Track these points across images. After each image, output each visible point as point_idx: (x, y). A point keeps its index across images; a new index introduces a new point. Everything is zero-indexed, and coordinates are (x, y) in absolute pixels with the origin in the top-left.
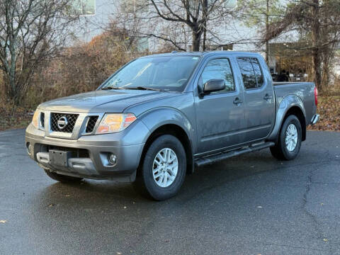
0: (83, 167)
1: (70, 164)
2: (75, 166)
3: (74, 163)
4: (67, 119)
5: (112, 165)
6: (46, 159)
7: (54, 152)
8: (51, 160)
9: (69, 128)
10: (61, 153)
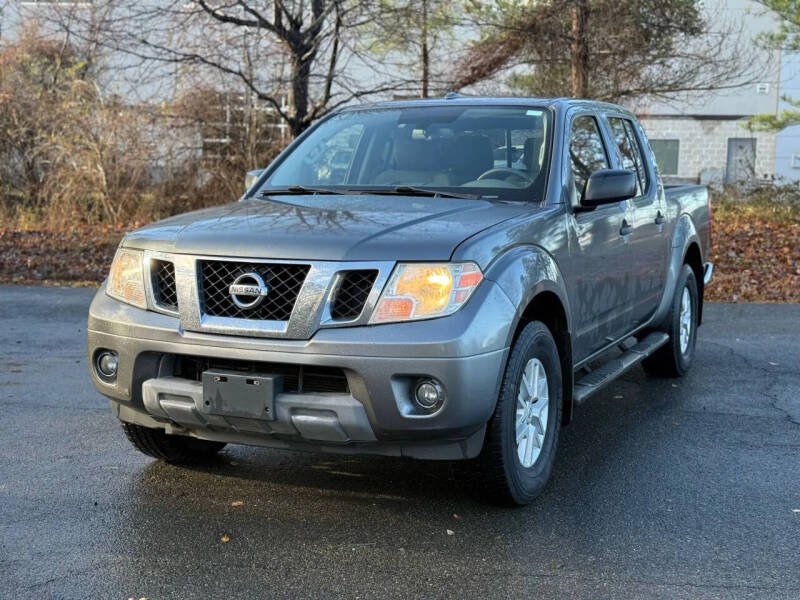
0: (329, 421)
1: (284, 413)
2: (301, 418)
3: (295, 410)
4: (264, 278)
5: (428, 412)
6: (188, 399)
7: (224, 379)
8: (207, 403)
9: (272, 307)
10: (250, 382)
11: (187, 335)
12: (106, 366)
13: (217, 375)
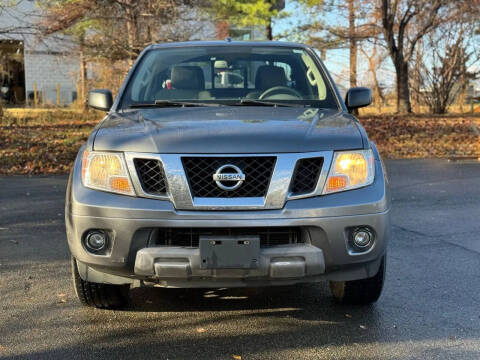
0: (300, 264)
1: (266, 262)
3: (274, 259)
6: (185, 260)
7: (218, 243)
8: (204, 261)
9: (249, 188)
10: (241, 242)
11: (181, 213)
12: (95, 242)
13: (213, 240)
